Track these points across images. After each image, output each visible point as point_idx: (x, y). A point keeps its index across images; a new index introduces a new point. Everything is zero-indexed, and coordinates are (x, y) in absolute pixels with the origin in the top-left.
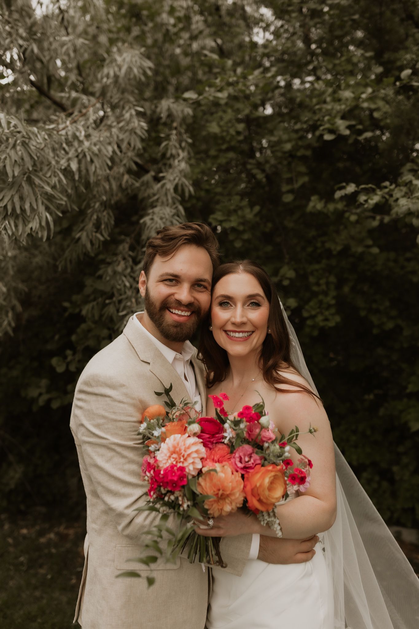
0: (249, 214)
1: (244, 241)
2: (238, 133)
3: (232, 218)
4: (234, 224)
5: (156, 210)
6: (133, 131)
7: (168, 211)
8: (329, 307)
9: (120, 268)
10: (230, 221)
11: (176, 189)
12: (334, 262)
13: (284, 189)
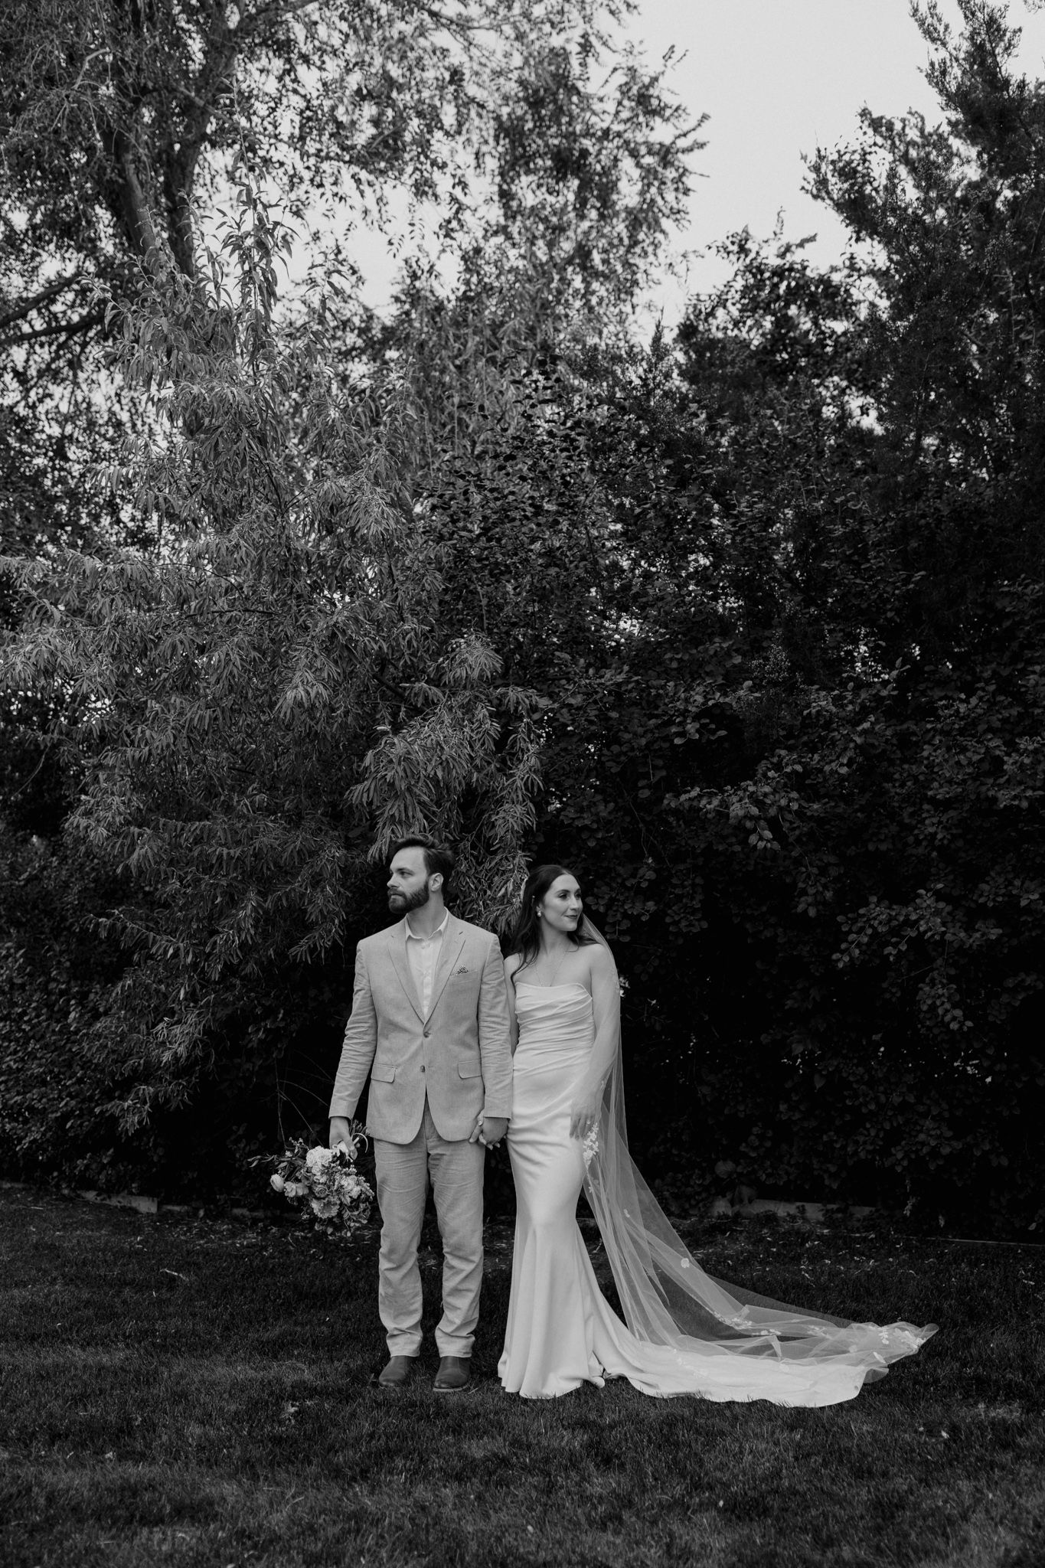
0: (604, 811)
1: (598, 839)
2: (591, 722)
4: (587, 822)
5: (506, 806)
6: (487, 732)
7: (519, 809)
8: (694, 912)
9: (463, 868)
11: (526, 784)
12: (700, 861)
13: (640, 784)
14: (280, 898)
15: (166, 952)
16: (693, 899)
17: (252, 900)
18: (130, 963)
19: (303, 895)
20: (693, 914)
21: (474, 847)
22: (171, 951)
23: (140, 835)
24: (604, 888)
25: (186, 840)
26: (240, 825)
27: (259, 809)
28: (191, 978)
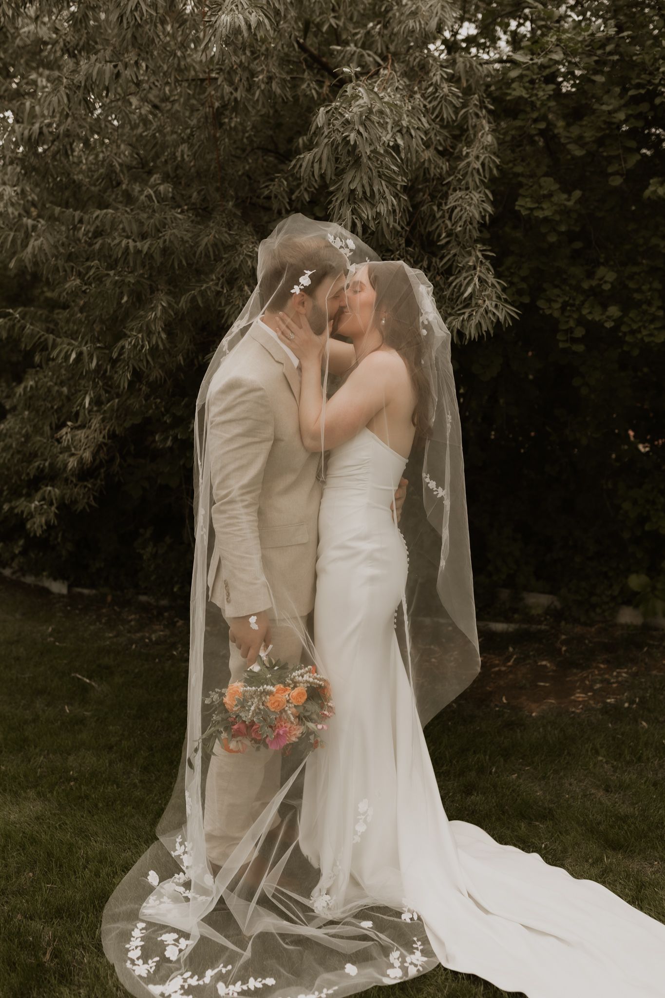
0: (567, 201)
1: (560, 233)
3: (545, 206)
4: (547, 213)
5: (458, 193)
6: (444, 98)
7: (476, 196)
10: (543, 209)
11: (483, 165)
13: (610, 170)
14: (194, 299)
15: (67, 357)
16: (650, 304)
17: (162, 301)
18: (32, 366)
19: (218, 294)
20: (652, 321)
21: (408, 243)
22: (74, 356)
23: (34, 228)
24: (556, 291)
25: (86, 234)
26: (145, 215)
27: (164, 200)
28: (95, 385)
